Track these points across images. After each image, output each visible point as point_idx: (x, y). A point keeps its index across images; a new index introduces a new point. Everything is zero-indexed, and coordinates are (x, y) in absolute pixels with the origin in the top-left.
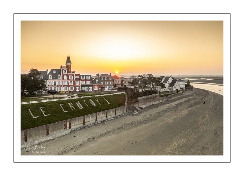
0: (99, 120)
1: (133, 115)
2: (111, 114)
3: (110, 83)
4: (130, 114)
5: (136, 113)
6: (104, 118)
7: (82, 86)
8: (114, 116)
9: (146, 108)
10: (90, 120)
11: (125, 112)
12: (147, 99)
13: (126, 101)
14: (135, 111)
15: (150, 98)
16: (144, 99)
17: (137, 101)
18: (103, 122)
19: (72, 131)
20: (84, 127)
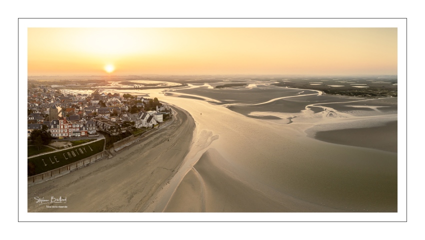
0: (85, 164)
1: (108, 158)
2: (93, 159)
3: (94, 128)
4: (106, 157)
5: (110, 156)
6: (89, 162)
7: (73, 133)
8: (95, 160)
9: (119, 151)
10: (80, 164)
11: (103, 156)
12: (121, 142)
13: (105, 147)
14: (110, 155)
15: (123, 141)
16: (119, 143)
17: (113, 146)
18: (88, 165)
19: (71, 171)
20: (77, 169)
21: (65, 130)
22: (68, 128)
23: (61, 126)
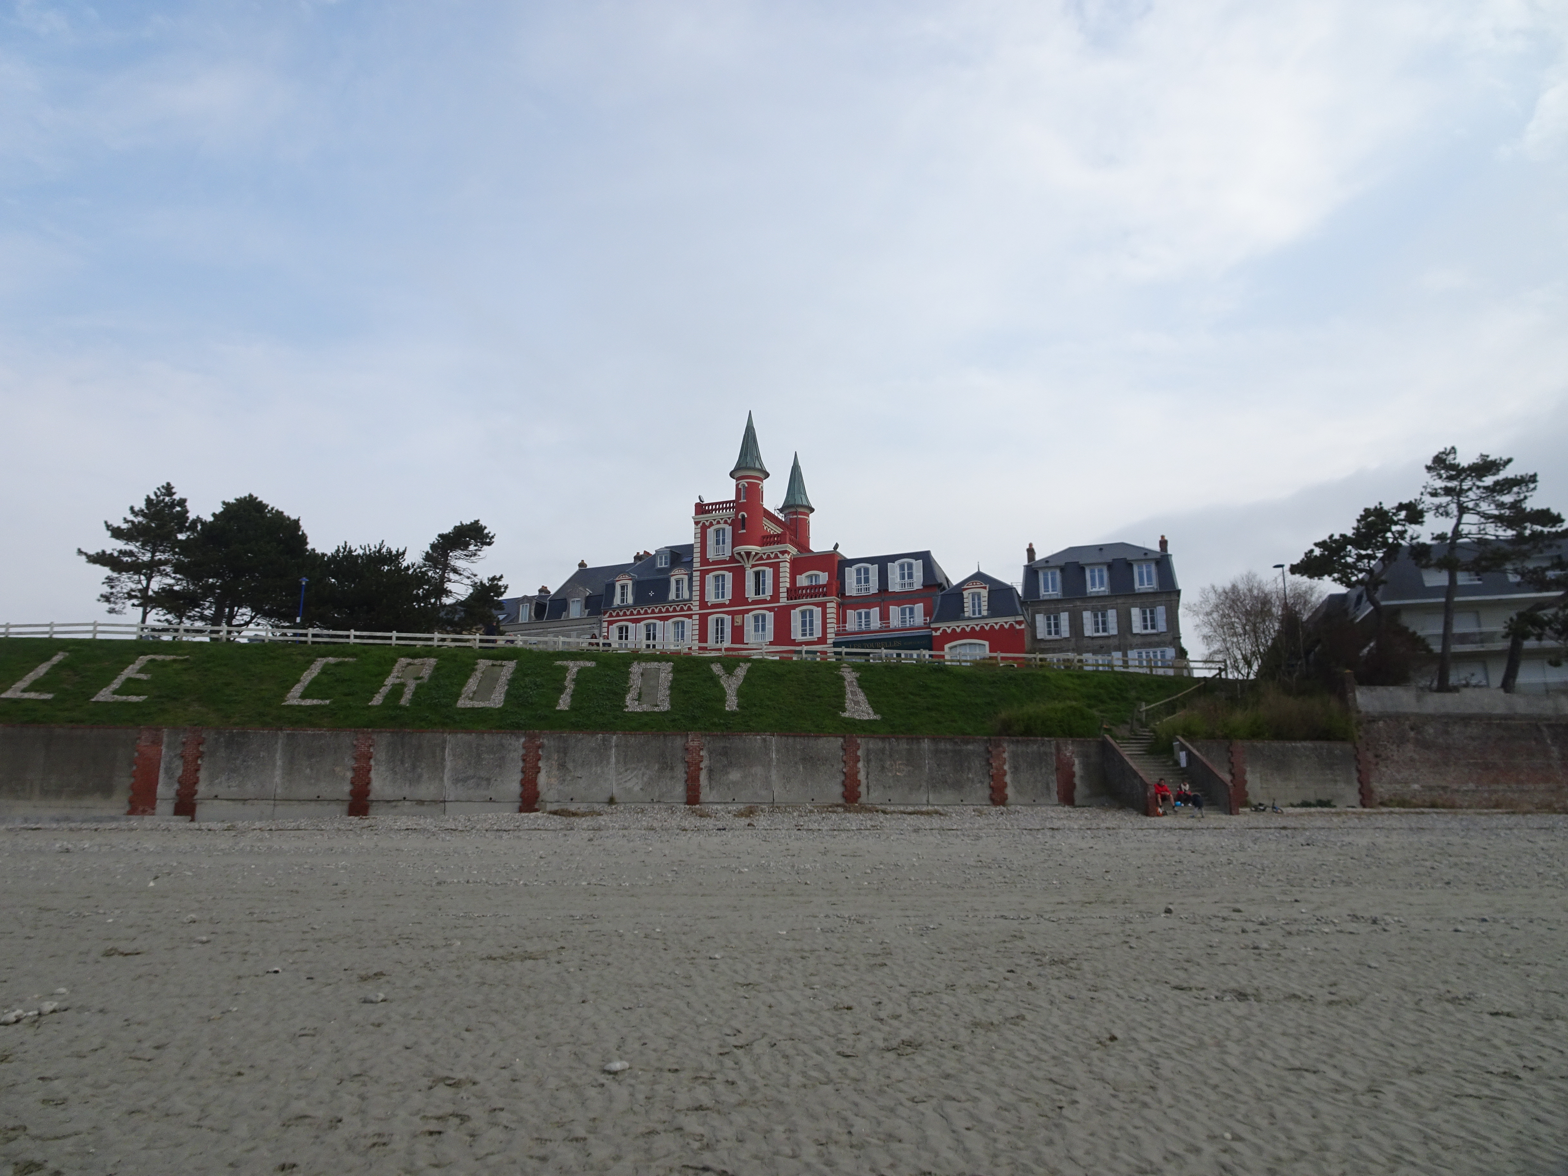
21: (749, 617)
22: (783, 601)
23: (710, 578)
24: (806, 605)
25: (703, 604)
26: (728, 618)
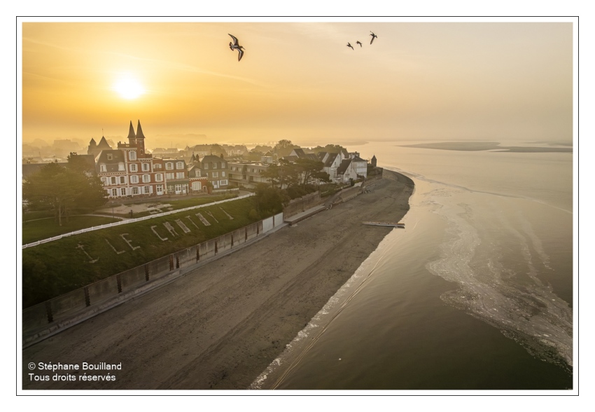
0: (220, 250)
2: (239, 238)
3: (223, 174)
7: (169, 184)
8: (244, 240)
10: (207, 251)
12: (297, 204)
15: (302, 202)
16: (292, 205)
21: (143, 176)
22: (152, 172)
23: (131, 165)
24: (158, 173)
25: (129, 172)
26: (137, 177)
